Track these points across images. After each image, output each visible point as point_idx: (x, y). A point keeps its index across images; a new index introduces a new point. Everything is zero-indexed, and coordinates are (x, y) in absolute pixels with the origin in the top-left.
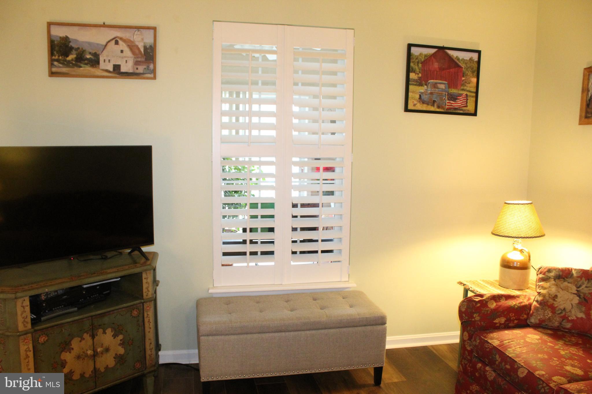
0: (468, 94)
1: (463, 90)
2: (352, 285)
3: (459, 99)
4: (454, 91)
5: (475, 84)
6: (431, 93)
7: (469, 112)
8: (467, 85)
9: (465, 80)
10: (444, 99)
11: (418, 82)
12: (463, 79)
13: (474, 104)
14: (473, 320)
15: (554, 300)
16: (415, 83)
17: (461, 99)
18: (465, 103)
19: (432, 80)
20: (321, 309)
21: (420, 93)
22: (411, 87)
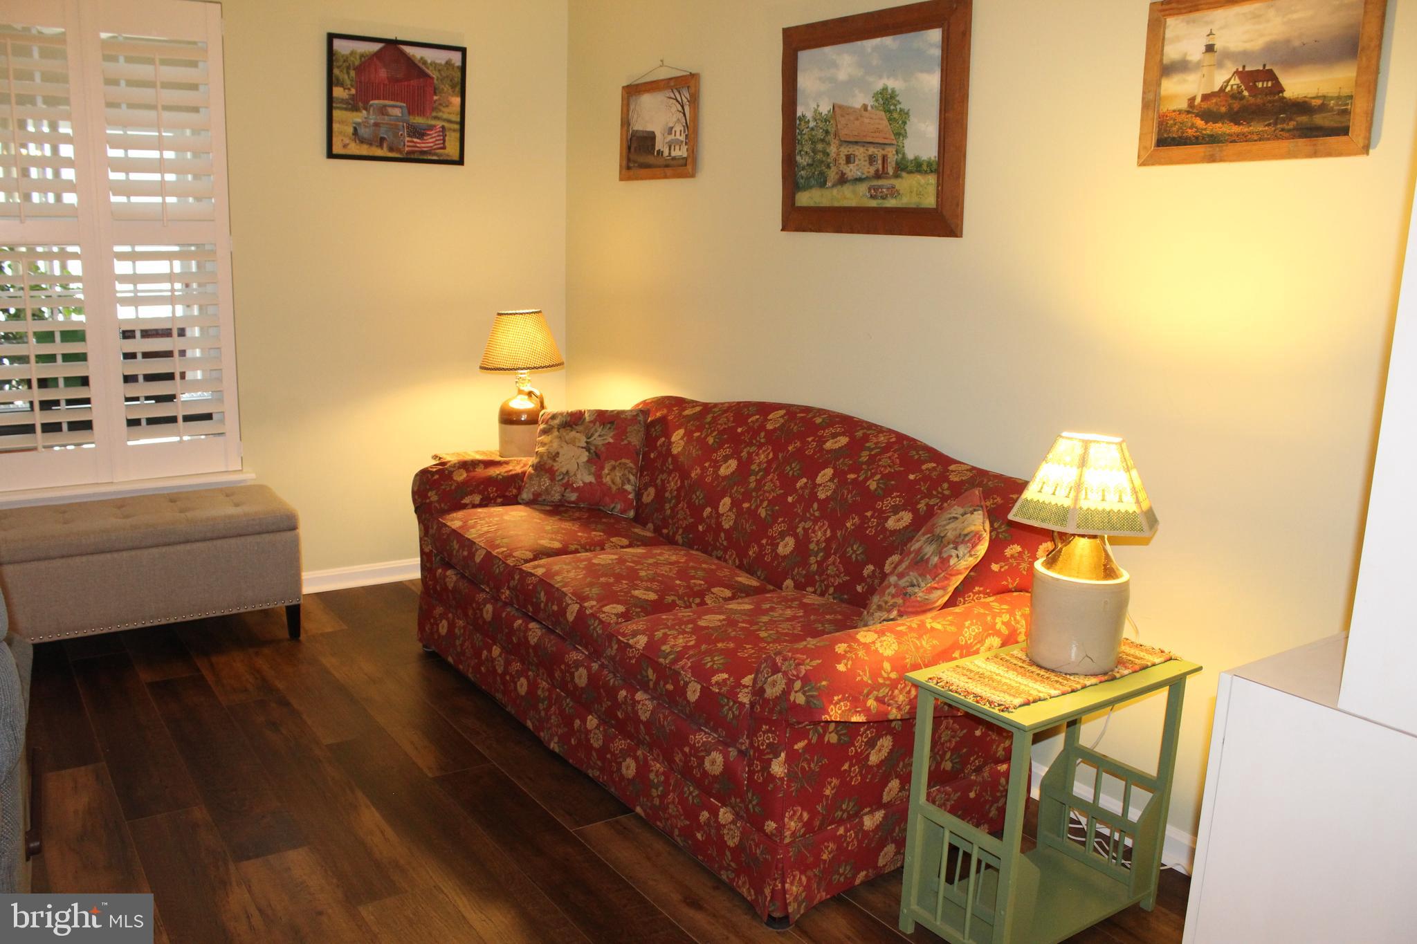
0: (447, 125)
1: (436, 118)
2: (249, 476)
3: (429, 135)
4: (419, 120)
5: (458, 109)
6: (376, 125)
7: (449, 159)
8: (443, 109)
9: (439, 99)
10: (401, 135)
11: (350, 104)
12: (435, 98)
13: (458, 144)
14: (428, 501)
15: (554, 460)
16: (344, 106)
17: (434, 135)
18: (442, 142)
19: (375, 99)
20: (181, 512)
21: (355, 123)
22: (337, 114)
